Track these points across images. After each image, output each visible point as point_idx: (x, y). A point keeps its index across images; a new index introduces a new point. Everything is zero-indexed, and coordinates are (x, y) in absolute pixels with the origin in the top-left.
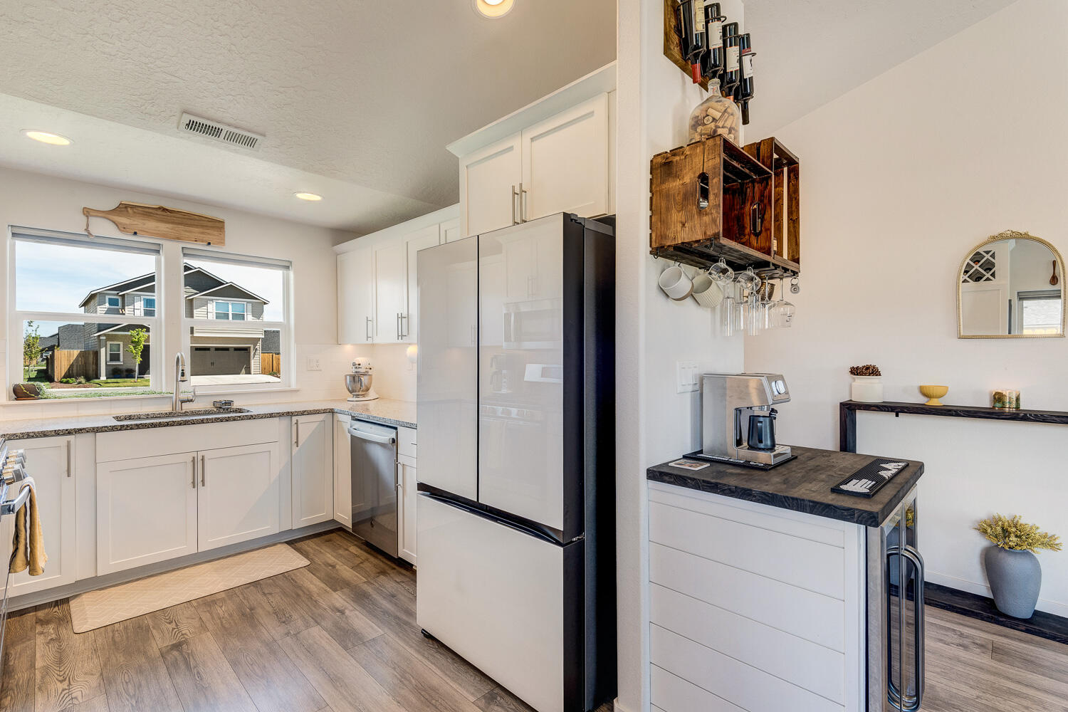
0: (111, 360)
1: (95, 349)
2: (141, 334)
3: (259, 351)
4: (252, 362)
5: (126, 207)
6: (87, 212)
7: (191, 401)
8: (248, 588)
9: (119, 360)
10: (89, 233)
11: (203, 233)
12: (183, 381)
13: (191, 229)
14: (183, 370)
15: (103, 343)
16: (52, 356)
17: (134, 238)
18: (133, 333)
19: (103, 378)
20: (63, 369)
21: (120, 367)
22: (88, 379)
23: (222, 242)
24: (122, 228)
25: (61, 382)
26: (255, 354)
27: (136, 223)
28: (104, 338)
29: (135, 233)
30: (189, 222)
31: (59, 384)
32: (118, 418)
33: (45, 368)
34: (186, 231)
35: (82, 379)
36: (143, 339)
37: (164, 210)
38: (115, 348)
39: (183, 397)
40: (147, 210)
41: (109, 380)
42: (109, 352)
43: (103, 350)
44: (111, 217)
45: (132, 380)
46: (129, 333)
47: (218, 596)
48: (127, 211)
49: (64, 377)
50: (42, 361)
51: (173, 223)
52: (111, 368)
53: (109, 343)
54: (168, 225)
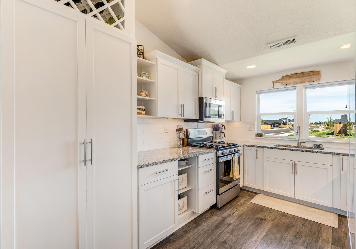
5: (284, 77)
6: (273, 82)
7: (304, 143)
8: (301, 219)
10: (274, 88)
11: (311, 78)
13: (305, 78)
17: (287, 86)
23: (319, 79)
24: (283, 84)
27: (287, 81)
30: (305, 75)
31: (335, 136)
37: (296, 74)
40: (291, 76)
44: (280, 81)
47: (289, 215)
49: (338, 134)
51: (299, 78)
54: (297, 79)
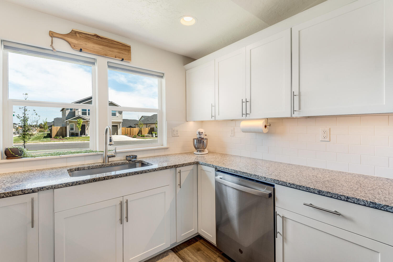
0: (71, 130)
1: (65, 126)
2: (81, 120)
3: (121, 127)
4: (119, 130)
5: (75, 33)
6: (52, 35)
7: (114, 156)
9: (73, 130)
10: (54, 49)
11: (119, 53)
12: (111, 145)
13: (112, 49)
14: (110, 138)
15: (68, 124)
16: (51, 128)
17: (80, 54)
18: (78, 120)
19: (68, 136)
20: (55, 133)
21: (74, 133)
22: (63, 137)
23: (129, 59)
24: (73, 46)
25: (54, 138)
26: (119, 128)
27: (81, 43)
28: (68, 122)
29: (81, 50)
30: (112, 45)
31: (53, 139)
32: (71, 172)
33: (50, 133)
34: (110, 51)
35: (61, 137)
36: (81, 122)
37: (98, 36)
38: (72, 126)
39: (109, 154)
40: (88, 36)
41: (70, 137)
42: (70, 127)
43: (68, 126)
44: (66, 38)
45: (78, 137)
46: (77, 120)
48: (76, 36)
49: (55, 136)
50: (49, 130)
52: (71, 133)
53: (70, 124)
54: (101, 47)
